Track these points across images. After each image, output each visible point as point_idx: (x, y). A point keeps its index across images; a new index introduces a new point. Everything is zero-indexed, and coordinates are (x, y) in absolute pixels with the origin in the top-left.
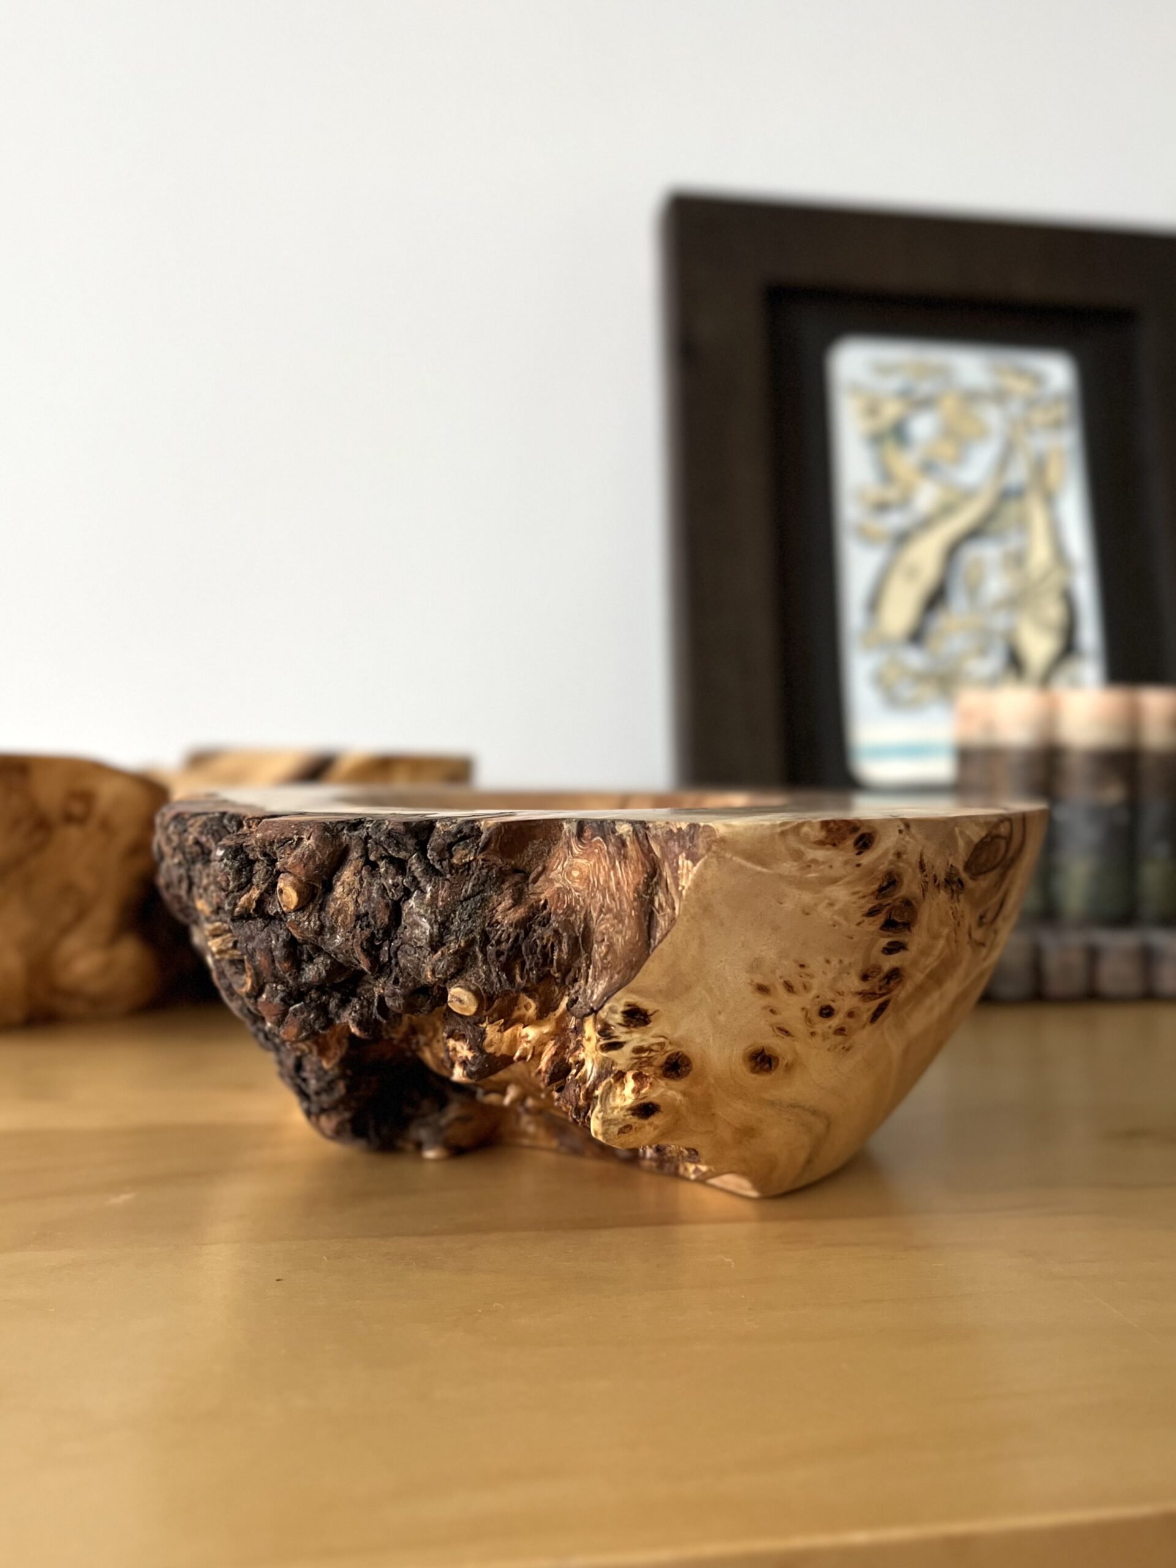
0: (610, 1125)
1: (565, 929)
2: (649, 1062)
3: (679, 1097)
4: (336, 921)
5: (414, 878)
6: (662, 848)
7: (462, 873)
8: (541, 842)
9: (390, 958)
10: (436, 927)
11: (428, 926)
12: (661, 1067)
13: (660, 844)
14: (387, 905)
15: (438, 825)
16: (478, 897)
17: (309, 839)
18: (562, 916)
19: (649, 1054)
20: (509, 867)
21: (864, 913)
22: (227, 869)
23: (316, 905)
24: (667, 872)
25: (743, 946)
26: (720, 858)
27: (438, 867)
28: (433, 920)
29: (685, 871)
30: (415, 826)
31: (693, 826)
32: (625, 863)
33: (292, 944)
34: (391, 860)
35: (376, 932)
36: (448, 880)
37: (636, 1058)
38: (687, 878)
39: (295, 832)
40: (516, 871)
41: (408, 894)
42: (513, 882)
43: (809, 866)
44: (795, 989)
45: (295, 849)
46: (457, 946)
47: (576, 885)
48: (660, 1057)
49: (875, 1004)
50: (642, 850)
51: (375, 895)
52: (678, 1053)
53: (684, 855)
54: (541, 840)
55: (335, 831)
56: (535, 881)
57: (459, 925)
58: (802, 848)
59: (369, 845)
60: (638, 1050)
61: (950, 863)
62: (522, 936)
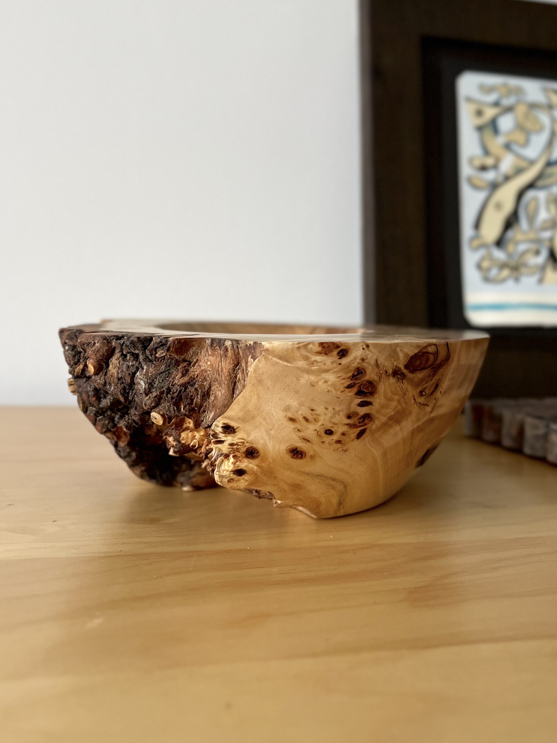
0: (223, 478)
1: (200, 388)
2: (238, 450)
3: (256, 468)
4: (111, 381)
5: (140, 363)
6: (243, 353)
7: (161, 361)
8: (196, 348)
9: (133, 398)
10: (147, 386)
11: (144, 385)
12: (244, 453)
13: (242, 351)
14: (129, 374)
15: (154, 339)
16: (167, 372)
17: (98, 343)
18: (200, 382)
19: (237, 446)
20: (181, 359)
21: (345, 387)
22: (69, 355)
23: (103, 373)
24: (243, 365)
25: (280, 399)
26: (266, 358)
27: (150, 358)
28: (146, 382)
29: (250, 364)
30: (143, 339)
31: (255, 343)
32: (226, 359)
33: (96, 391)
34: (133, 354)
35: (126, 386)
36: (154, 364)
37: (231, 448)
38: (251, 367)
39: (92, 340)
40: (184, 360)
41: (138, 369)
42: (183, 366)
43: (313, 363)
44: (310, 421)
45: (92, 347)
46: (156, 394)
47: (209, 368)
48: (243, 449)
49: (358, 430)
50: (234, 354)
51: (124, 369)
52: (252, 447)
53: (251, 356)
54: (197, 347)
55: (110, 340)
56: (194, 366)
57: (158, 384)
58: (309, 355)
59: (123, 347)
60: (232, 445)
61: (395, 365)
62: (183, 390)
